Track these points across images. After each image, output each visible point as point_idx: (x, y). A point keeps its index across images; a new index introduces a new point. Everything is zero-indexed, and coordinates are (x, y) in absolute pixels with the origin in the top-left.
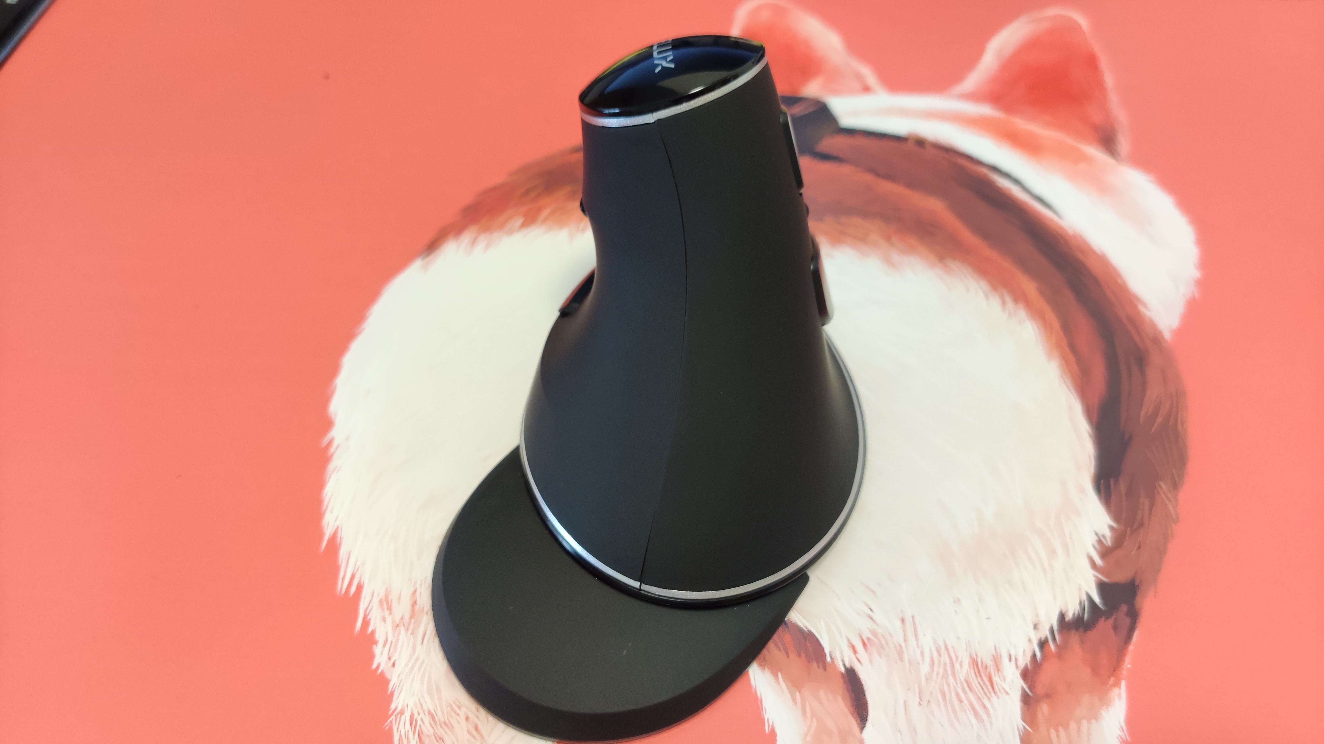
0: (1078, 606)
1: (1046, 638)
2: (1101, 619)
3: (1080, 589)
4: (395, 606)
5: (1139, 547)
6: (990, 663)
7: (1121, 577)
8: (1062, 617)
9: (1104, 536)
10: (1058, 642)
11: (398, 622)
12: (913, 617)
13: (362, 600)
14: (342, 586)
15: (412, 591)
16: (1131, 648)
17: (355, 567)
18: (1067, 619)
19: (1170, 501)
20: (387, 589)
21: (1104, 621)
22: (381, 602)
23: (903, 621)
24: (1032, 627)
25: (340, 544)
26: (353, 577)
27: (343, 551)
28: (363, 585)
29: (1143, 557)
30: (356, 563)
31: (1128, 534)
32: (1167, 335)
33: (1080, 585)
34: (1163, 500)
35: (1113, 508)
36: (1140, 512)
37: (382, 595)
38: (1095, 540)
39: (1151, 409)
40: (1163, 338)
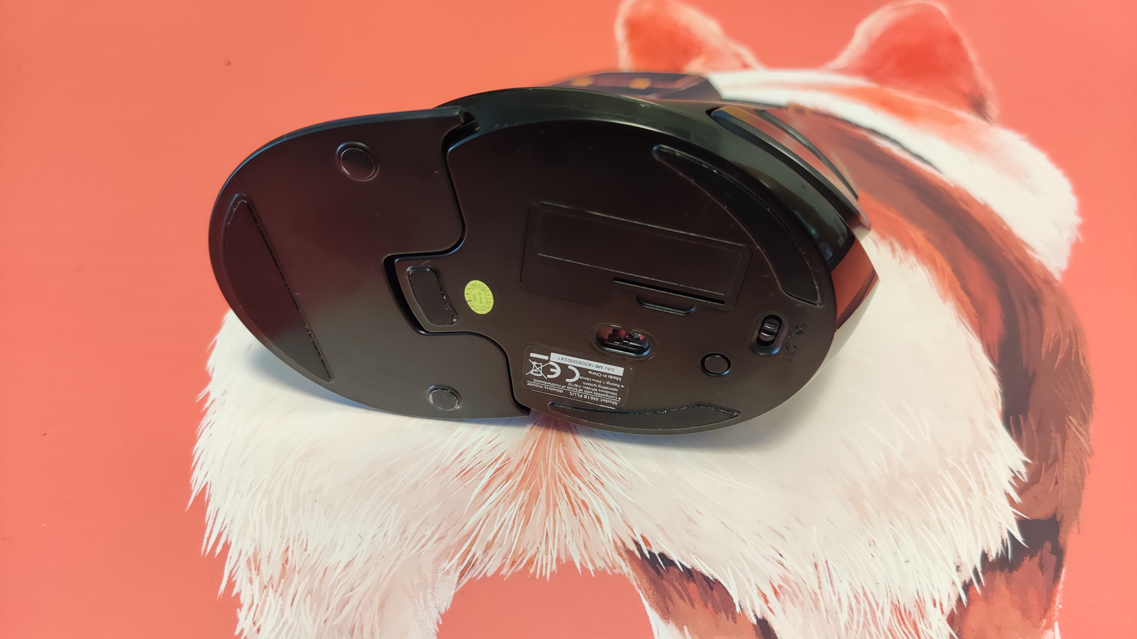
0: (1001, 545)
1: (971, 580)
2: (1025, 557)
4: (263, 567)
5: (1057, 483)
6: (913, 610)
7: (1041, 513)
8: (984, 556)
9: (1019, 472)
10: (984, 584)
11: (266, 584)
12: (826, 562)
13: (228, 561)
14: (207, 545)
15: (283, 548)
16: (1060, 587)
17: (222, 526)
18: (990, 559)
19: (1082, 435)
20: (256, 548)
21: (1030, 560)
22: (248, 562)
23: (816, 566)
24: (954, 569)
25: (208, 501)
26: (220, 535)
27: (211, 509)
28: (231, 543)
29: (1062, 492)
30: (224, 521)
31: (1043, 469)
32: (1057, 276)
33: (1000, 523)
34: (1075, 433)
35: (1025, 444)
36: (1053, 447)
37: (250, 554)
38: (1011, 476)
39: (1051, 346)
40: (1054, 279)
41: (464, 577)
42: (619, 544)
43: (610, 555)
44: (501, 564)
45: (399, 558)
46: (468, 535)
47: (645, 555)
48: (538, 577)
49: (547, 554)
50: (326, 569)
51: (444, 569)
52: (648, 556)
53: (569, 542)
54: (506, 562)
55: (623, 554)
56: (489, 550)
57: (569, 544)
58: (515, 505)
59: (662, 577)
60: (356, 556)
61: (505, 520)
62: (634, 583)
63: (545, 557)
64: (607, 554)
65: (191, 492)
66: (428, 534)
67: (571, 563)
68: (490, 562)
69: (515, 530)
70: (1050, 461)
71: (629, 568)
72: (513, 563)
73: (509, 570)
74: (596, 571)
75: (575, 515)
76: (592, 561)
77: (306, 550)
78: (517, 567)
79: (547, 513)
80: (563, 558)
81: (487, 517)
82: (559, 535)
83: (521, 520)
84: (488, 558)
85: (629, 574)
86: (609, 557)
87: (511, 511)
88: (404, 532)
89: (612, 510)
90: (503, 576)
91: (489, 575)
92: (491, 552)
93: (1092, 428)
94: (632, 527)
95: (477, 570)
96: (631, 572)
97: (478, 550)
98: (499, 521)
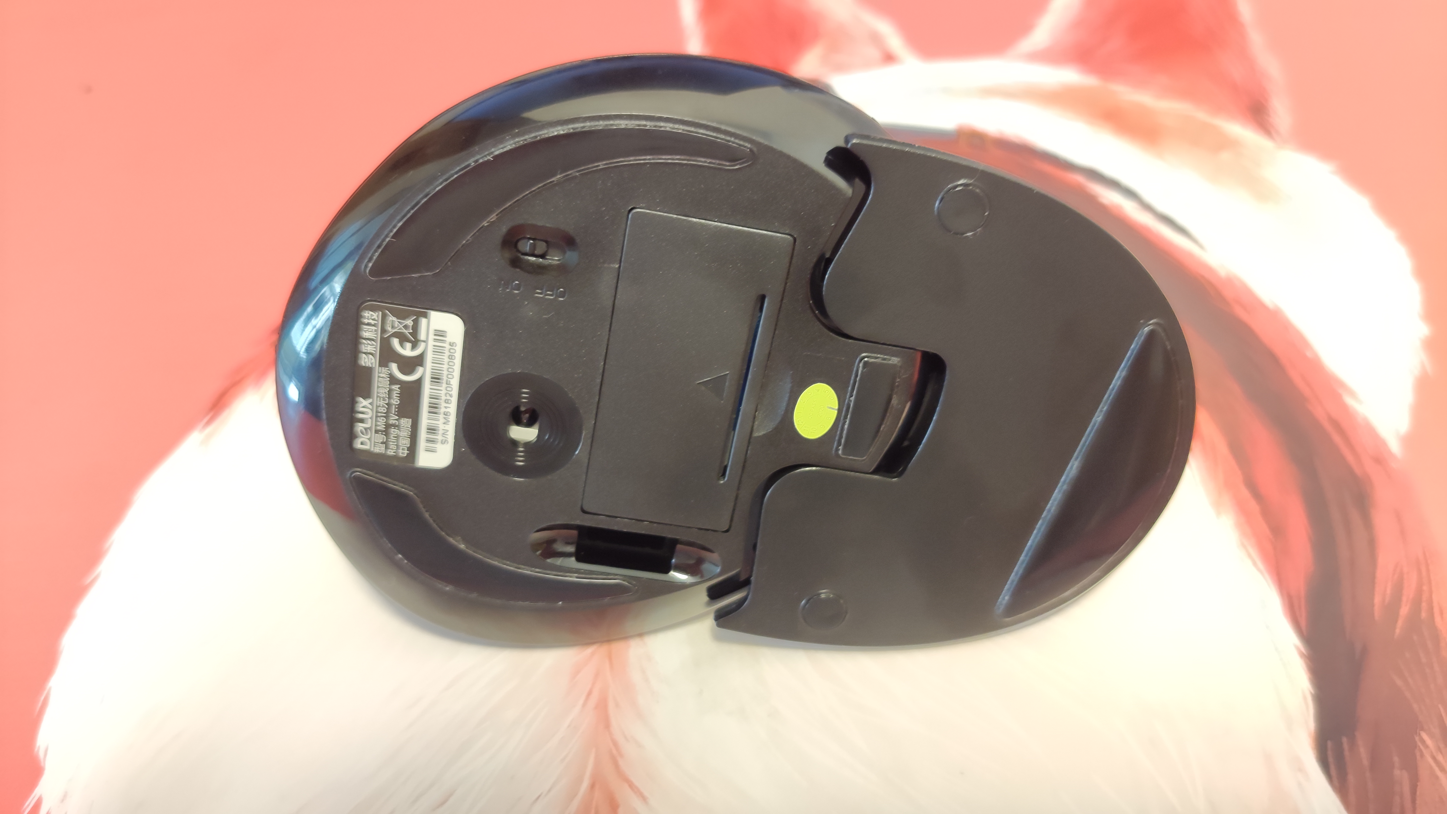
32: (1395, 446)
35: (1352, 797)
36: (1397, 798)
39: (1389, 591)
40: (1389, 452)
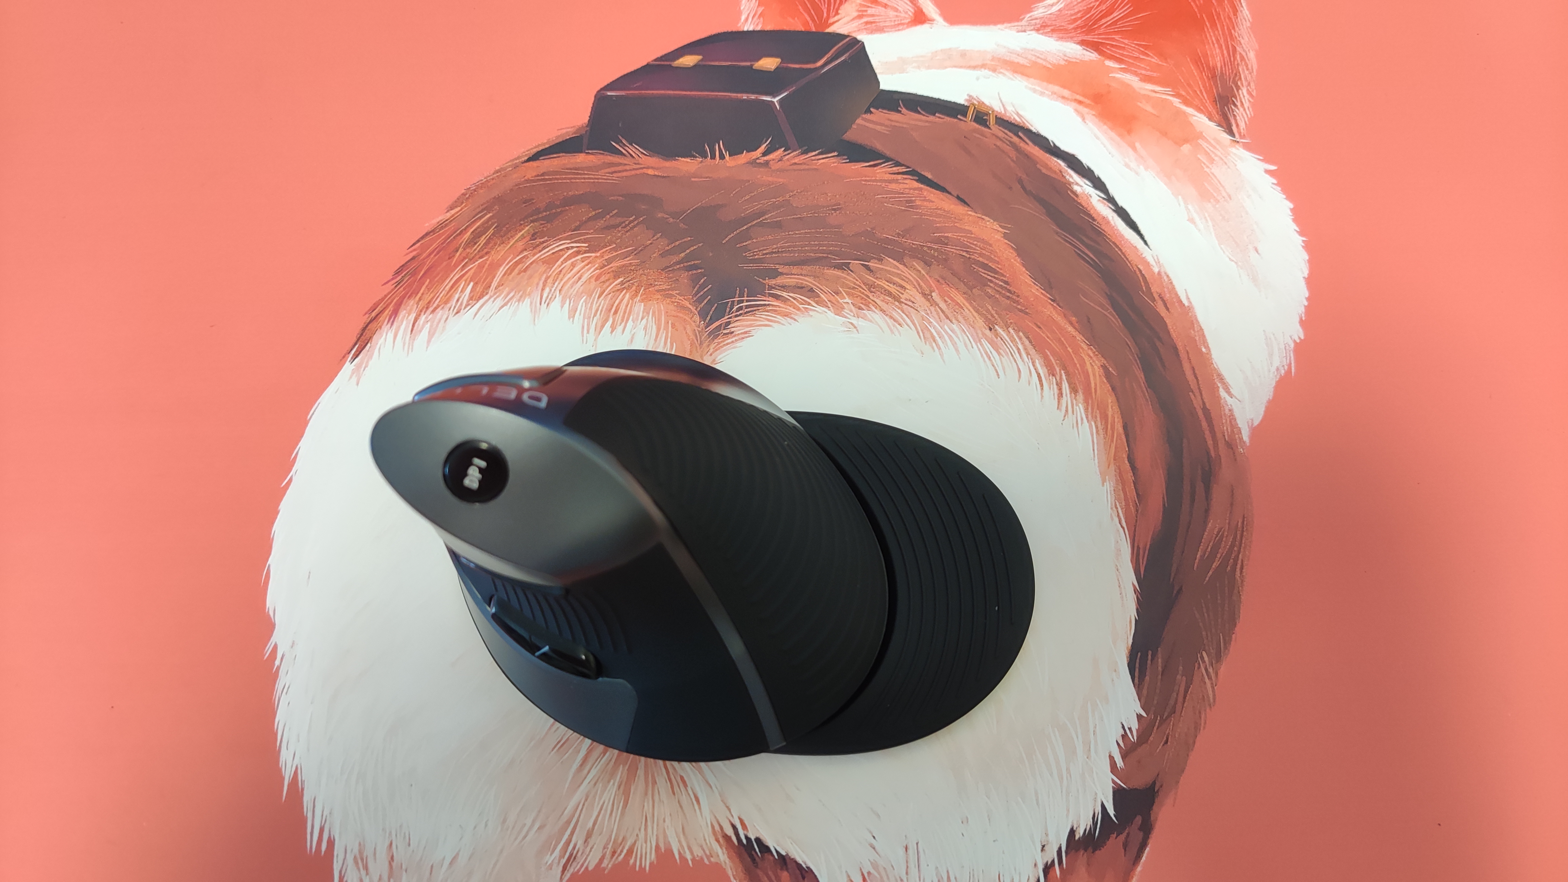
0: (1091, 820)
1: (1053, 861)
2: (1112, 835)
3: (1095, 800)
4: (371, 865)
5: (1166, 742)
7: (1140, 781)
8: (1072, 832)
9: (1130, 729)
10: (1064, 866)
12: (917, 844)
13: (336, 860)
14: (312, 843)
15: (387, 843)
16: (1139, 869)
17: (322, 817)
18: (1077, 838)
19: (1210, 678)
20: (360, 844)
21: (1116, 838)
22: (355, 859)
23: (906, 849)
24: (1040, 848)
25: (303, 789)
26: (322, 830)
27: (307, 799)
28: (334, 840)
29: (1169, 754)
30: (323, 812)
31: (1157, 724)
33: (1096, 794)
34: (1203, 675)
35: (1145, 692)
36: (1175, 695)
37: (356, 851)
38: (1120, 735)
41: (566, 871)
42: (717, 828)
43: (708, 842)
44: (601, 855)
45: (501, 851)
46: (568, 822)
47: (742, 841)
48: (637, 869)
49: (646, 842)
50: (432, 866)
51: (547, 863)
52: (744, 841)
53: (668, 826)
54: (606, 852)
55: (721, 840)
56: (589, 840)
57: (668, 829)
58: (614, 784)
59: (757, 865)
60: (459, 851)
61: (604, 803)
62: (730, 873)
63: (644, 845)
64: (705, 840)
65: (283, 779)
66: (529, 822)
67: (669, 851)
68: (591, 853)
69: (614, 814)
70: (1166, 714)
71: (726, 856)
72: (614, 853)
73: (610, 862)
74: (693, 860)
75: (674, 794)
76: (690, 848)
77: (409, 845)
78: (617, 858)
79: (646, 794)
80: (662, 845)
81: (586, 800)
82: (658, 819)
83: (620, 802)
84: (588, 849)
85: (725, 863)
86: (707, 844)
87: (609, 791)
88: (504, 821)
89: (711, 787)
90: (604, 869)
91: (590, 868)
92: (591, 842)
93: (1223, 669)
94: (730, 807)
95: (579, 863)
96: (727, 861)
97: (578, 839)
98: (598, 804)
